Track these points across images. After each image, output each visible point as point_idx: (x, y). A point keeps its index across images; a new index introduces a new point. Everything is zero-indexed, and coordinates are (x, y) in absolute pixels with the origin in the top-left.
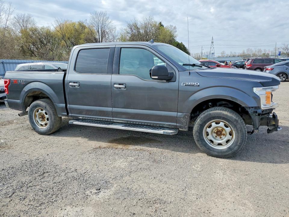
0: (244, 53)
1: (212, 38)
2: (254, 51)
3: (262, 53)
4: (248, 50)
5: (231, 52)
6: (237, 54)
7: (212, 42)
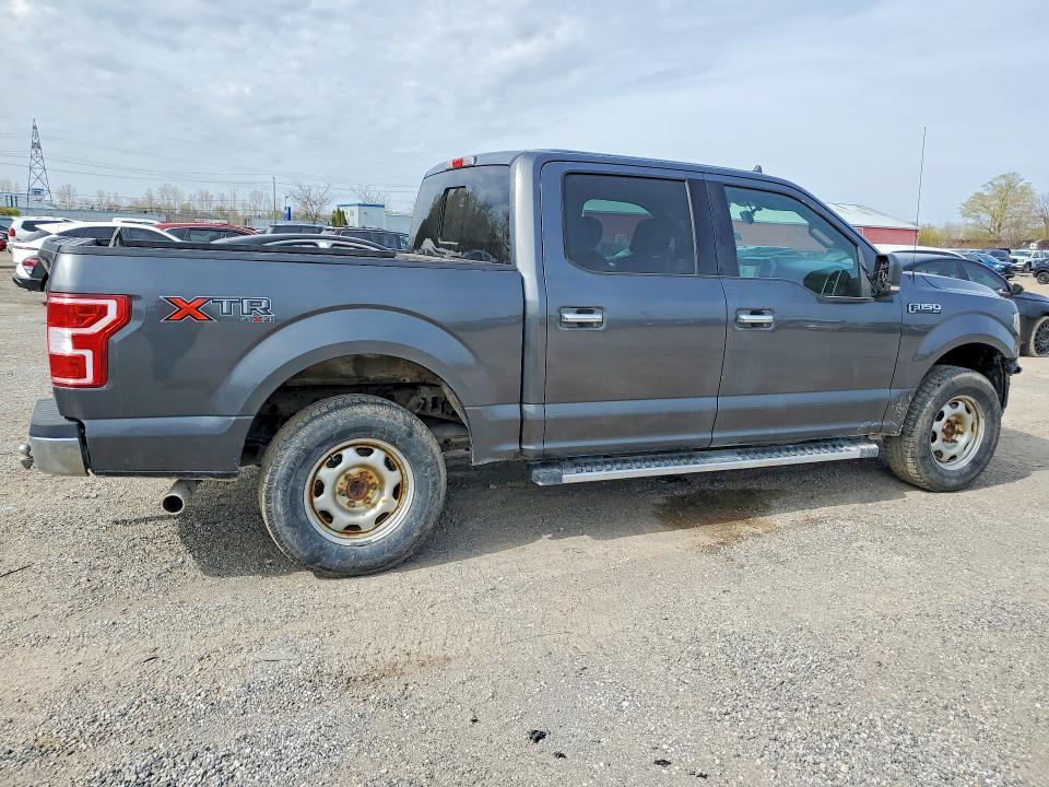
0: (151, 198)
1: (35, 127)
2: (187, 198)
3: (214, 206)
4: (164, 190)
5: (101, 195)
6: (126, 203)
7: (36, 146)
